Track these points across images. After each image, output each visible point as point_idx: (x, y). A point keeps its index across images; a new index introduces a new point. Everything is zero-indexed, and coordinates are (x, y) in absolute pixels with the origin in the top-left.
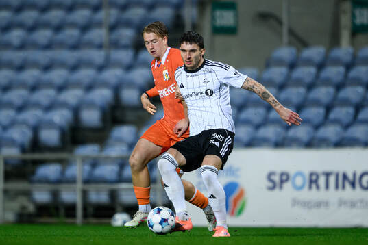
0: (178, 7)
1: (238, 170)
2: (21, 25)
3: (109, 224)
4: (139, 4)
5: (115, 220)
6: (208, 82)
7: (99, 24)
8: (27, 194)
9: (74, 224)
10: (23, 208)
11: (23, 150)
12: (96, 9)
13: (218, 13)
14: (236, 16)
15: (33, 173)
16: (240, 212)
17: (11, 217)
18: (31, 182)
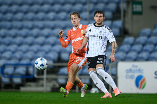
0: (118, 3)
1: (142, 70)
2: (53, 11)
3: (90, 92)
4: (102, 2)
5: (92, 91)
6: (102, 33)
7: (85, 10)
8: (56, 80)
9: (75, 92)
10: (54, 85)
11: (54, 62)
12: (84, 4)
13: (134, 6)
14: (142, 7)
15: (58, 71)
16: (143, 87)
17: (49, 89)
18: (58, 75)
